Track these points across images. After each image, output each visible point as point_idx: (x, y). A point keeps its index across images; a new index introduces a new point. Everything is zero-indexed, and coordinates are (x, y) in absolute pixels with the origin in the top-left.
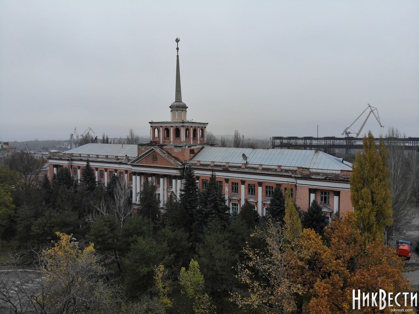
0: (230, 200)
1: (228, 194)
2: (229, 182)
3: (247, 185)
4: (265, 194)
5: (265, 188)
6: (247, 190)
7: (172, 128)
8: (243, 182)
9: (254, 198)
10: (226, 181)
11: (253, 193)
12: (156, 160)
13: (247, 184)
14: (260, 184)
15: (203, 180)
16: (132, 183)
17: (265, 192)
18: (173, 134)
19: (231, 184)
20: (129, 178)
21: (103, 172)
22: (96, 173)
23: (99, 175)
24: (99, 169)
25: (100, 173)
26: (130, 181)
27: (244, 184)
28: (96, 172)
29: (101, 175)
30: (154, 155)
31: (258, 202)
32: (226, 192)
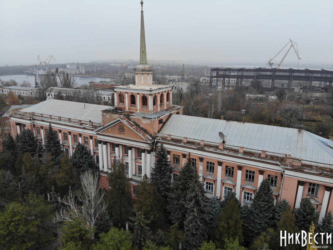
0: (204, 179)
1: (202, 172)
2: (203, 161)
3: (225, 167)
4: (244, 178)
5: (245, 172)
6: (224, 172)
7: (138, 95)
8: (220, 164)
9: (231, 181)
10: (200, 160)
11: (231, 175)
12: (123, 131)
13: (224, 165)
14: (240, 168)
15: (174, 155)
16: (98, 149)
17: (245, 176)
18: (140, 102)
19: (206, 164)
20: (94, 144)
21: (67, 135)
22: (60, 136)
23: (63, 137)
24: (62, 132)
25: (64, 135)
26: (95, 147)
27: (221, 166)
28: (60, 134)
29: (65, 138)
30: (120, 126)
31: (236, 185)
32: (200, 170)
